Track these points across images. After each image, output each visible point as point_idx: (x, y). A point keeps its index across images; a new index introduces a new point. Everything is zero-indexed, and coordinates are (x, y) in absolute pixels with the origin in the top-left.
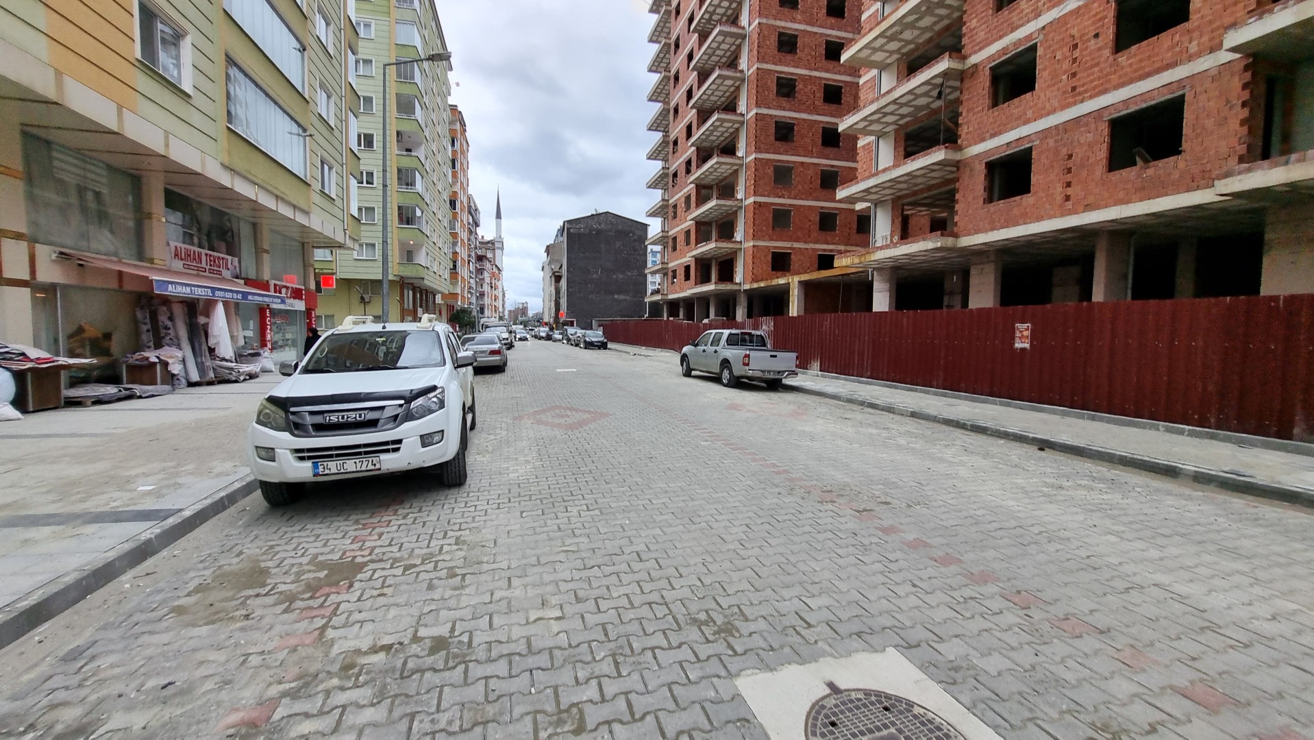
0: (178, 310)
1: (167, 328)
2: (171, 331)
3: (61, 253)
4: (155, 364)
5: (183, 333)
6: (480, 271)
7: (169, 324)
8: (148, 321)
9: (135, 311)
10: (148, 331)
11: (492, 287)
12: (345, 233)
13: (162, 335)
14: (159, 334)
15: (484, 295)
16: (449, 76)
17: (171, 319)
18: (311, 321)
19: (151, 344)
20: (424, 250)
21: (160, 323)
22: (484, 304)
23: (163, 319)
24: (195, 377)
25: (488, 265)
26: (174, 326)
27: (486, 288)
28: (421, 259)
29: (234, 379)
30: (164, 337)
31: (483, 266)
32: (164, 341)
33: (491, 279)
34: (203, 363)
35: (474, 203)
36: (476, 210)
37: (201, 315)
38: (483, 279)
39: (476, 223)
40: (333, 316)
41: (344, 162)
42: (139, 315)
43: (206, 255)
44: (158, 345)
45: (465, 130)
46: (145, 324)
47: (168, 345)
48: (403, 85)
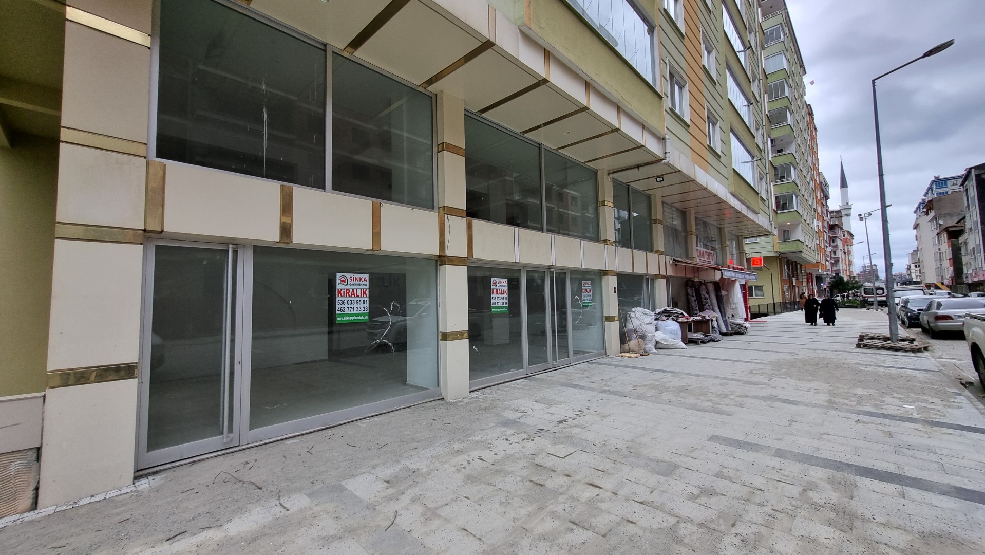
0: (711, 288)
1: (706, 299)
2: (708, 301)
3: (674, 260)
4: (709, 320)
5: (715, 302)
6: (833, 239)
7: (707, 296)
8: (694, 295)
9: (687, 290)
10: (695, 301)
11: (845, 253)
12: (771, 224)
13: (704, 303)
14: (702, 302)
15: (839, 261)
16: (804, 80)
17: (708, 293)
18: (746, 291)
19: (697, 308)
20: (800, 228)
21: (703, 296)
22: (839, 270)
23: (704, 293)
24: (724, 330)
25: (839, 233)
26: (709, 297)
27: (840, 254)
28: (798, 235)
29: (742, 332)
30: (705, 305)
31: (835, 234)
32: (704, 307)
33: (844, 246)
34: (726, 321)
35: (824, 179)
36: (826, 185)
37: (723, 290)
38: (836, 247)
39: (826, 196)
40: (762, 287)
41: (768, 172)
42: (689, 291)
43: (706, 252)
44: (702, 309)
45: (813, 119)
46: (693, 296)
47: (707, 309)
48: (775, 102)
